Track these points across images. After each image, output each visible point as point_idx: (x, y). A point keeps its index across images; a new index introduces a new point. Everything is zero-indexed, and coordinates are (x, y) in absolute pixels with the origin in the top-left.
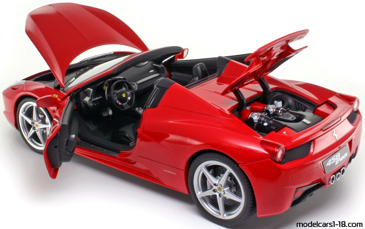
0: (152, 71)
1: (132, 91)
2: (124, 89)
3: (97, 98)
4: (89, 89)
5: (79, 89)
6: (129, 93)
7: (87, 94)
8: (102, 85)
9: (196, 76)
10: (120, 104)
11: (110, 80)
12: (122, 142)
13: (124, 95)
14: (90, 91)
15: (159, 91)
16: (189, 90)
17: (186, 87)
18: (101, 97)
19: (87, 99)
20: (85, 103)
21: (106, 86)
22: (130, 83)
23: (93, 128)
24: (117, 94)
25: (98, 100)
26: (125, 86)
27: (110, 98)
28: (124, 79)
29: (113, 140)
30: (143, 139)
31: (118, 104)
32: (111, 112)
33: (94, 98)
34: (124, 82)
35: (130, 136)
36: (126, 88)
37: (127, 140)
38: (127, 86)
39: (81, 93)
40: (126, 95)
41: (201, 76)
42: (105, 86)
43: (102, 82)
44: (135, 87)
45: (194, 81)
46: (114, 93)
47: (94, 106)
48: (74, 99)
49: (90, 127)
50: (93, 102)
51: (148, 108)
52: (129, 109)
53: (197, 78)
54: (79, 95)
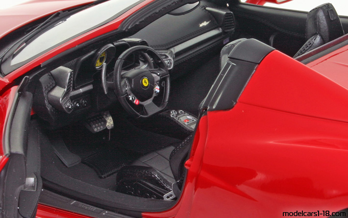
0: (205, 24)
1: (164, 71)
2: (143, 67)
3: (81, 90)
4: (61, 68)
5: (38, 68)
6: (156, 77)
7: (57, 81)
8: (93, 58)
9: (315, 34)
10: (136, 102)
11: (111, 45)
12: (143, 193)
13: (145, 82)
14: (65, 73)
15: (236, 69)
16: (307, 66)
17: (300, 60)
18: (90, 87)
19: (58, 93)
20: (55, 104)
21: (101, 60)
22: (158, 52)
23: (70, 159)
24: (129, 79)
25: (84, 93)
26: (146, 61)
27: (112, 89)
28: (143, 43)
29: (120, 188)
30: (201, 184)
31: (131, 103)
32: (110, 122)
33: (74, 89)
34: (145, 50)
35: (162, 178)
36: (149, 66)
37: (158, 189)
38: (151, 60)
39: (44, 79)
40: (151, 80)
41: (327, 34)
42: (98, 61)
43: (93, 52)
44: (169, 62)
45: (311, 46)
46: (122, 77)
47: (75, 108)
48: (28, 93)
49: (63, 160)
50: (73, 99)
51: (211, 110)
52: (156, 115)
53: (318, 39)
54: (40, 83)
